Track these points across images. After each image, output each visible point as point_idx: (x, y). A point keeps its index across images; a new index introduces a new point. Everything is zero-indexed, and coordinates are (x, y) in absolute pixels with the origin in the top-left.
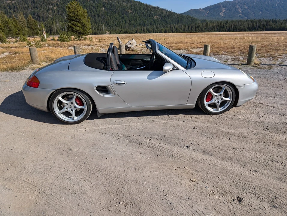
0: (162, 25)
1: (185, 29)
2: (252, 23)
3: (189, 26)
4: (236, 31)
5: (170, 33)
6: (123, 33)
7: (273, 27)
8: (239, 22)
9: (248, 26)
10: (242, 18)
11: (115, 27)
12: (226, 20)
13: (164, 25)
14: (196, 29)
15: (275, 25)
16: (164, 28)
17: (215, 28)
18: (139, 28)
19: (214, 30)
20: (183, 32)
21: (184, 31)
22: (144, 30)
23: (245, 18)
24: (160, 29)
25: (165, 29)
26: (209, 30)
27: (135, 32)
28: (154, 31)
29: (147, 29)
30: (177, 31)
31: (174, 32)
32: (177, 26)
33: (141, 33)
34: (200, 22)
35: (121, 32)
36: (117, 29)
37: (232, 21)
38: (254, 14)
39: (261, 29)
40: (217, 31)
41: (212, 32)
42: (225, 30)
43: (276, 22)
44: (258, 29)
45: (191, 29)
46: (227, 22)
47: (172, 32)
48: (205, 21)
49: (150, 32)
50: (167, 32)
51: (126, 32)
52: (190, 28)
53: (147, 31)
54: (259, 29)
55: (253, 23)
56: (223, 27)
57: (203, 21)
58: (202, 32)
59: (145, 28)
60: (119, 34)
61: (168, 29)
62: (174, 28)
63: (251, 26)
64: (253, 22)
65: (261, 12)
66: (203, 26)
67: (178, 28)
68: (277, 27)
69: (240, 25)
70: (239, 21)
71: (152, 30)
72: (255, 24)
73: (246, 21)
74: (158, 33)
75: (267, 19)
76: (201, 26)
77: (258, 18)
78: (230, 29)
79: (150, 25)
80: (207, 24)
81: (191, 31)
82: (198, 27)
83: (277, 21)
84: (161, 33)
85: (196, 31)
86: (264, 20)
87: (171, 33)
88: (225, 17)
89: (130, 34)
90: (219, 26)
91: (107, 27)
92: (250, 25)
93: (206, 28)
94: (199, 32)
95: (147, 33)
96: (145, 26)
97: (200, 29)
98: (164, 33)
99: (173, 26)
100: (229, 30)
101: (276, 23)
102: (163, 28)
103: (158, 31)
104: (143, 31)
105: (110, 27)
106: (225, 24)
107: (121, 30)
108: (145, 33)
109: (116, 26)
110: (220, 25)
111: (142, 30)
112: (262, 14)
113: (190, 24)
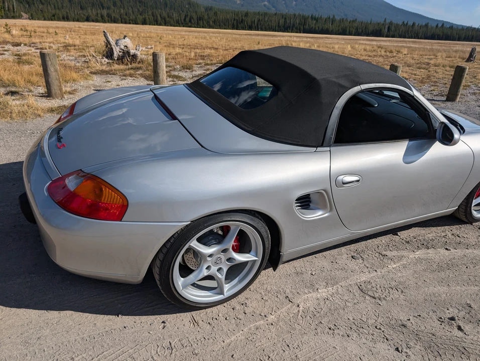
0: (136, 10)
1: (178, 19)
2: (283, 20)
3: (186, 16)
4: (262, 30)
5: (152, 25)
6: (59, 20)
7: (312, 27)
8: (264, 16)
9: (279, 23)
10: (268, 9)
11: (41, 6)
12: (244, 9)
13: (141, 10)
14: (198, 22)
15: (315, 24)
16: (141, 15)
17: (229, 22)
18: (92, 12)
19: (228, 26)
20: (177, 26)
21: (178, 24)
22: (102, 16)
23: (273, 10)
24: (134, 17)
25: (143, 16)
26: (220, 26)
27: (85, 18)
28: (123, 21)
29: (109, 16)
30: (166, 23)
31: (160, 25)
32: (165, 14)
33: (97, 21)
34: (203, 10)
35: (54, 16)
36: (47, 11)
37: (255, 13)
38: (285, 4)
39: (296, 28)
40: (233, 28)
41: (225, 29)
42: (246, 28)
43: (316, 19)
44: (292, 30)
45: (190, 21)
46: (247, 14)
47: (157, 24)
48: (211, 9)
49: (115, 21)
50: (148, 23)
51: (66, 18)
52: (187, 20)
53: (109, 19)
54: (294, 29)
55: (285, 19)
56: (242, 21)
57: (208, 9)
58: (209, 28)
59: (105, 12)
60: (52, 20)
61: (149, 18)
62: (159, 16)
63: (283, 23)
64: (284, 17)
65: (294, 3)
66: (209, 18)
67: (166, 17)
68: (318, 27)
69: (267, 21)
70: (266, 14)
71: (118, 17)
72: (288, 21)
73: (275, 14)
74: (130, 23)
75: (305, 14)
76: (206, 17)
77: (292, 12)
78: (252, 25)
79: (112, 7)
80: (216, 13)
81: (190, 24)
82: (200, 19)
83: (318, 18)
84: (136, 24)
85: (198, 26)
86: (299, 15)
87: (154, 25)
88: (242, 5)
89: (74, 21)
90: (234, 20)
91: (21, 5)
92: (282, 21)
93: (214, 22)
94: (203, 27)
95: (109, 22)
96: (103, 9)
97: (204, 22)
98: (143, 24)
99: (157, 12)
100: (250, 28)
101: (317, 21)
102: (139, 16)
103: (130, 20)
104: (100, 19)
105: (29, 6)
106: (243, 18)
107: (54, 12)
108: (104, 22)
109: (43, 4)
110: (236, 18)
111: (99, 15)
112: (296, 5)
113: (187, 12)
